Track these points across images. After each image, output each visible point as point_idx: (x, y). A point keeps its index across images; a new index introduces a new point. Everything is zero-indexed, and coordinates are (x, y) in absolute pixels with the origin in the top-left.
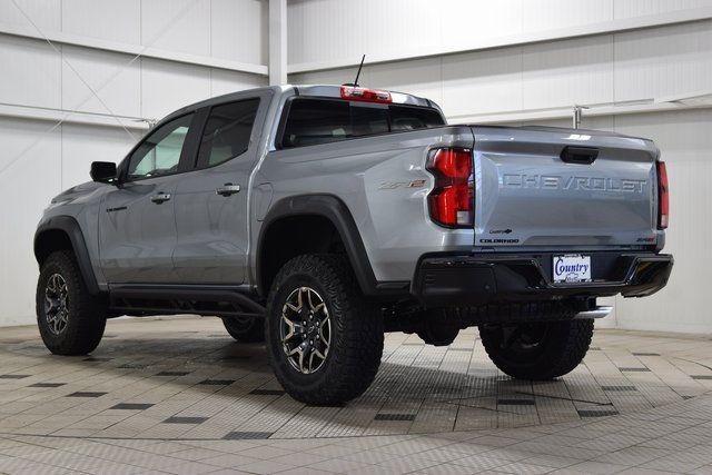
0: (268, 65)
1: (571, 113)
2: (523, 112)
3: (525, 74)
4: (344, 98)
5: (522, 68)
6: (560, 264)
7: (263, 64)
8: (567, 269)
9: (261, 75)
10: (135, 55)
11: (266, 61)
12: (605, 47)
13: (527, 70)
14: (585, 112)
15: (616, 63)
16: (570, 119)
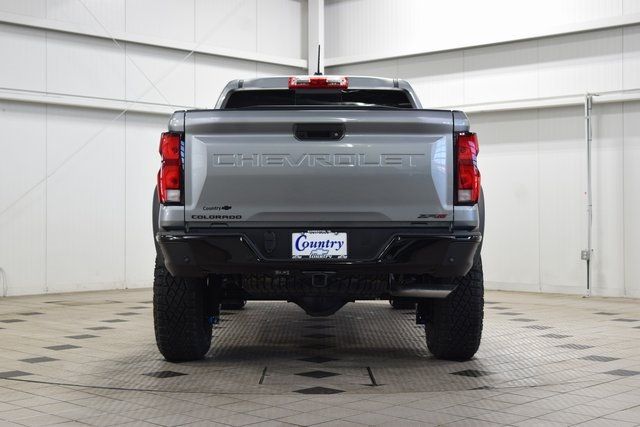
0: (308, 60)
1: (583, 100)
2: (539, 99)
3: (541, 65)
4: (291, 87)
5: (538, 60)
6: (302, 240)
7: (303, 58)
8: (313, 245)
9: (301, 69)
10: (190, 52)
11: (305, 56)
12: (615, 40)
13: (543, 61)
14: (596, 99)
15: (626, 55)
16: (583, 105)
